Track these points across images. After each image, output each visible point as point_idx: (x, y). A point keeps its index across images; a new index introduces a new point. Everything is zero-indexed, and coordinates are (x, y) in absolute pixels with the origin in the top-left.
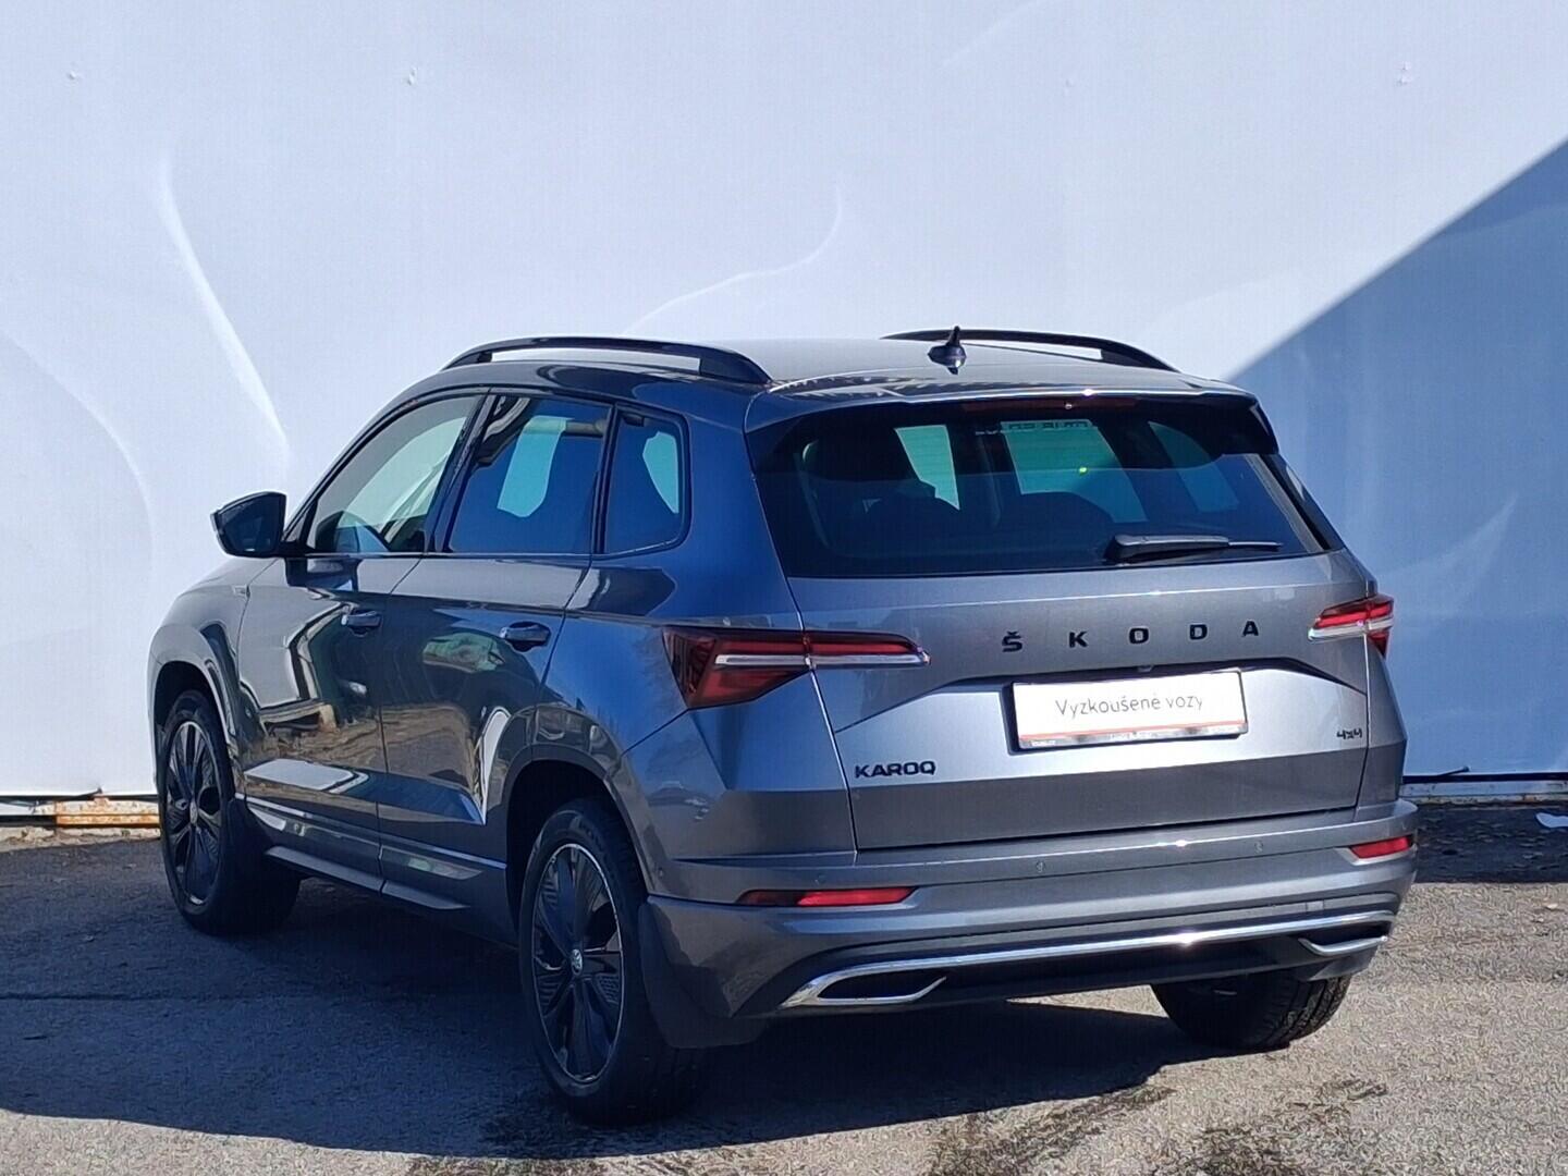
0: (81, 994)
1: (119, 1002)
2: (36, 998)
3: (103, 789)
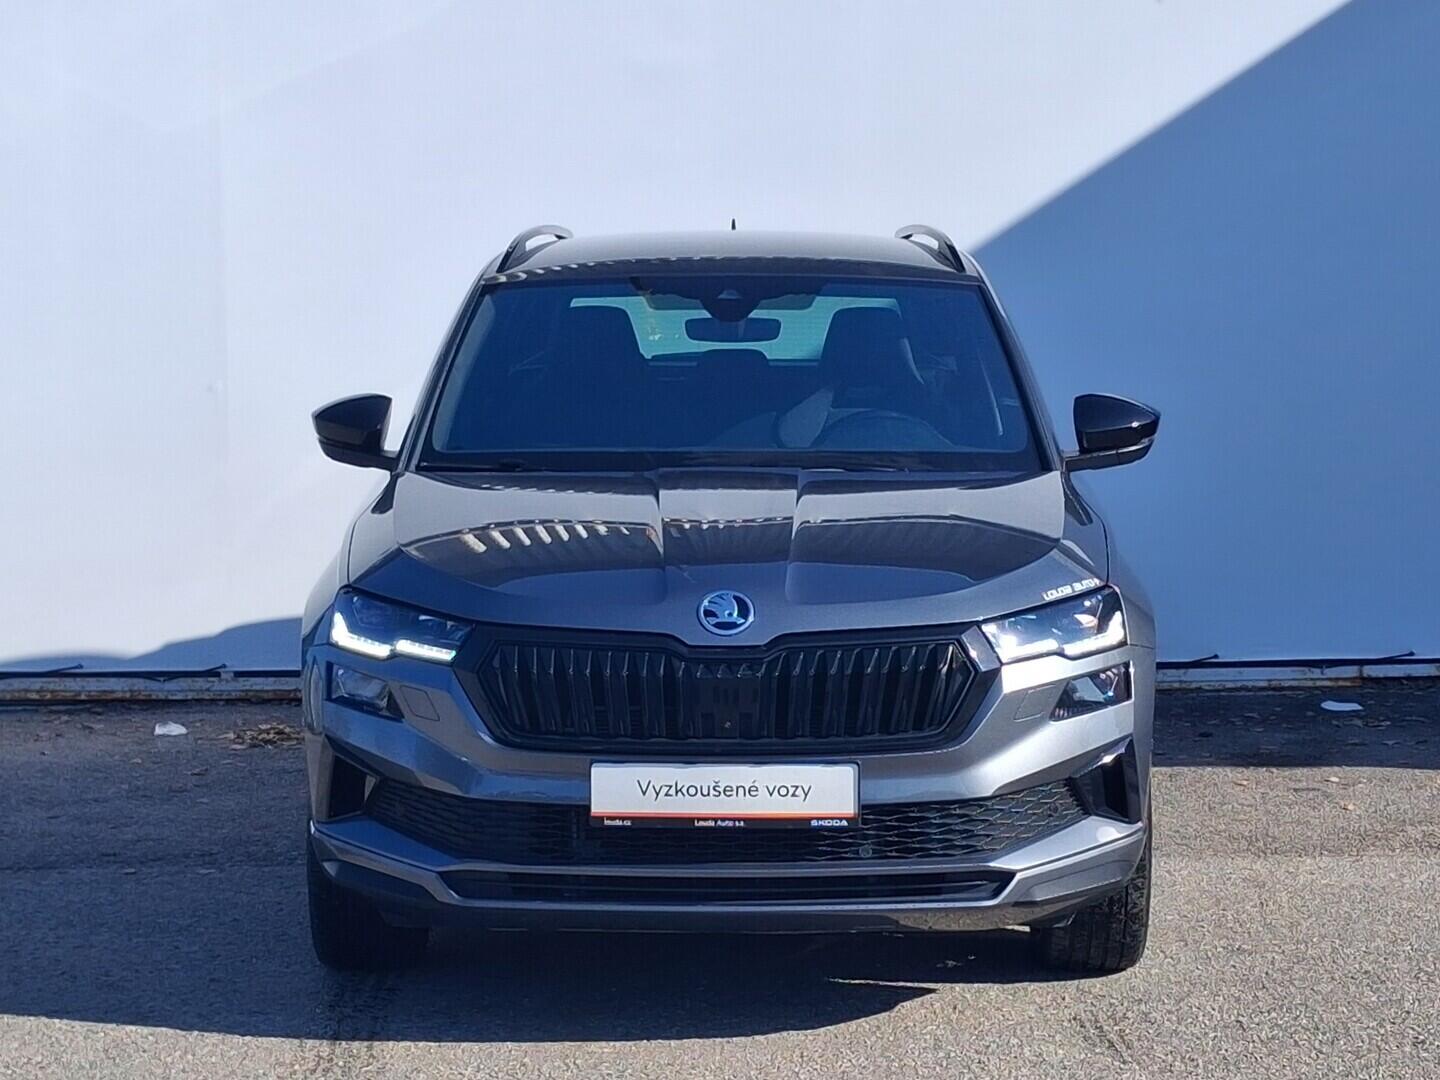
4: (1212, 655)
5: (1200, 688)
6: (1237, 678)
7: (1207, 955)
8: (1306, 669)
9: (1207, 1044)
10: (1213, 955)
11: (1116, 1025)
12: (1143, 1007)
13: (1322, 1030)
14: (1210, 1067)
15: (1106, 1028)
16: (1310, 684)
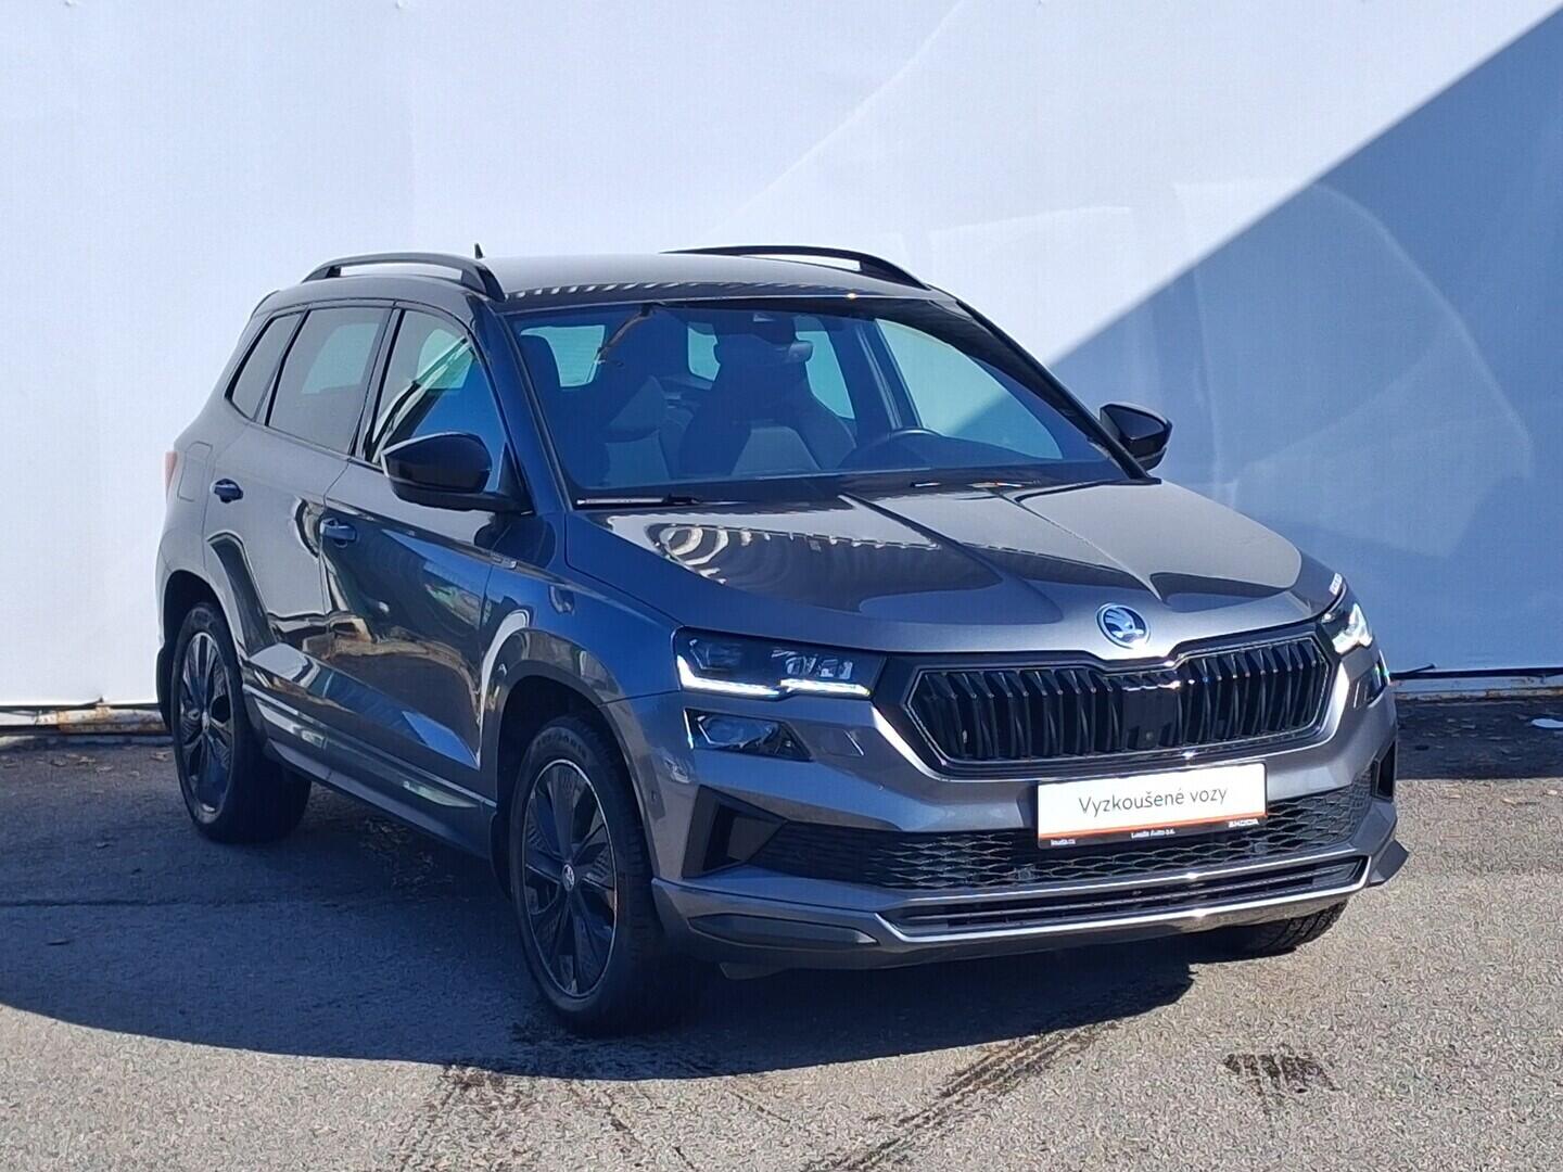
0: (99, 899)
1: (137, 908)
2: (56, 904)
3: (105, 699)
4: (1428, 665)
5: (1416, 699)
6: (1455, 689)
7: (1419, 977)
8: (1525, 678)
9: (1419, 1069)
10: (1426, 977)
11: (1326, 1051)
12: (1353, 1032)
13: (1536, 1054)
14: (1422, 1094)
15: (1315, 1054)
16: (1529, 693)
